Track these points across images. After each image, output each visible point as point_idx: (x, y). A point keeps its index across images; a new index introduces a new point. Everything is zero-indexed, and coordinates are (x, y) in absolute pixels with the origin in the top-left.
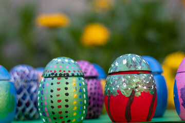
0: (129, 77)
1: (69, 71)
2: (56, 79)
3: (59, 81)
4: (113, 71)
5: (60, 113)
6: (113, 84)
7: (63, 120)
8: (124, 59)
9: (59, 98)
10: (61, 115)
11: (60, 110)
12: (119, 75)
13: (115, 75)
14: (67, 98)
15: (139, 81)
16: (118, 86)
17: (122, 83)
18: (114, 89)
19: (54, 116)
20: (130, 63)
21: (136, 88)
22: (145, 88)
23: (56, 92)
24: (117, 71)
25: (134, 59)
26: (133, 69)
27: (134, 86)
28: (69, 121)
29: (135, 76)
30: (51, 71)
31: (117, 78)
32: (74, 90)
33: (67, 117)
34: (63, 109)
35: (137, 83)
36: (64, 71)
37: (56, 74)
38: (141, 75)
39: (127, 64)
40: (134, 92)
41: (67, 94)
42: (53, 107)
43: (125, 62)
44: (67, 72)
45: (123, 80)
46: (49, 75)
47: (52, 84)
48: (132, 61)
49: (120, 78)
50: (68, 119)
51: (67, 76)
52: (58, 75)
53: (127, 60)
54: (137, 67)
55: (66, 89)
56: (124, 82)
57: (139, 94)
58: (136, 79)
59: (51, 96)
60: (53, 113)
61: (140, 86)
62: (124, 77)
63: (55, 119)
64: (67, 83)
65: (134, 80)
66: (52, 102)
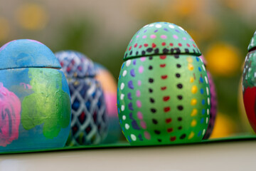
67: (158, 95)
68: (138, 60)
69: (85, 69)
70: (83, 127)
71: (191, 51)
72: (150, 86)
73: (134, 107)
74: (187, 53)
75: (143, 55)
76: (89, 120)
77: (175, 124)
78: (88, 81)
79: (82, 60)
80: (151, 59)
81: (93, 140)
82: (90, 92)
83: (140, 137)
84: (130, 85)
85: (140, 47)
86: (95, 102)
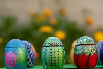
0: (88, 47)
1: (58, 44)
2: (53, 47)
3: (54, 48)
4: (80, 44)
5: (55, 63)
6: (80, 50)
7: (56, 67)
8: (85, 38)
9: (55, 56)
10: (55, 64)
11: (55, 62)
12: (83, 46)
13: (81, 46)
14: (58, 56)
15: (92, 48)
16: (83, 51)
17: (85, 49)
18: (81, 52)
19: (52, 65)
20: (88, 40)
21: (91, 52)
22: (95, 52)
23: (53, 53)
24: (82, 44)
25: (89, 38)
26: (89, 43)
27: (90, 51)
28: (59, 67)
29: (90, 46)
30: (50, 43)
31: (82, 47)
32: (61, 53)
33: (58, 65)
34: (57, 61)
35: (92, 50)
36: (56, 43)
37: (53, 45)
38: (93, 46)
39: (86, 41)
40: (90, 54)
41: (58, 54)
42: (51, 61)
43: (85, 40)
44: (57, 44)
45: (85, 48)
46: (49, 45)
47: (51, 49)
48: (88, 39)
49: (83, 47)
50: (58, 66)
51: (58, 46)
52: (54, 45)
53: (86, 39)
54: (91, 42)
55: (58, 52)
56: (86, 49)
57: (93, 55)
58: (91, 48)
59: (51, 55)
60: (52, 63)
61: (93, 51)
62: (85, 47)
63: (52, 66)
64: (58, 49)
65: (90, 48)
66: (51, 58)
67: (53, 57)
68: (48, 47)
69: (29, 46)
70: (29, 62)
71: (61, 45)
72: (51, 54)
73: (46, 59)
74: (60, 46)
75: (49, 46)
76: (30, 60)
77: (57, 64)
78: (30, 49)
79: (28, 43)
80: (51, 47)
81: (31, 66)
82: (31, 52)
83: (47, 67)
84: (45, 53)
85: (48, 44)
86: (32, 55)
